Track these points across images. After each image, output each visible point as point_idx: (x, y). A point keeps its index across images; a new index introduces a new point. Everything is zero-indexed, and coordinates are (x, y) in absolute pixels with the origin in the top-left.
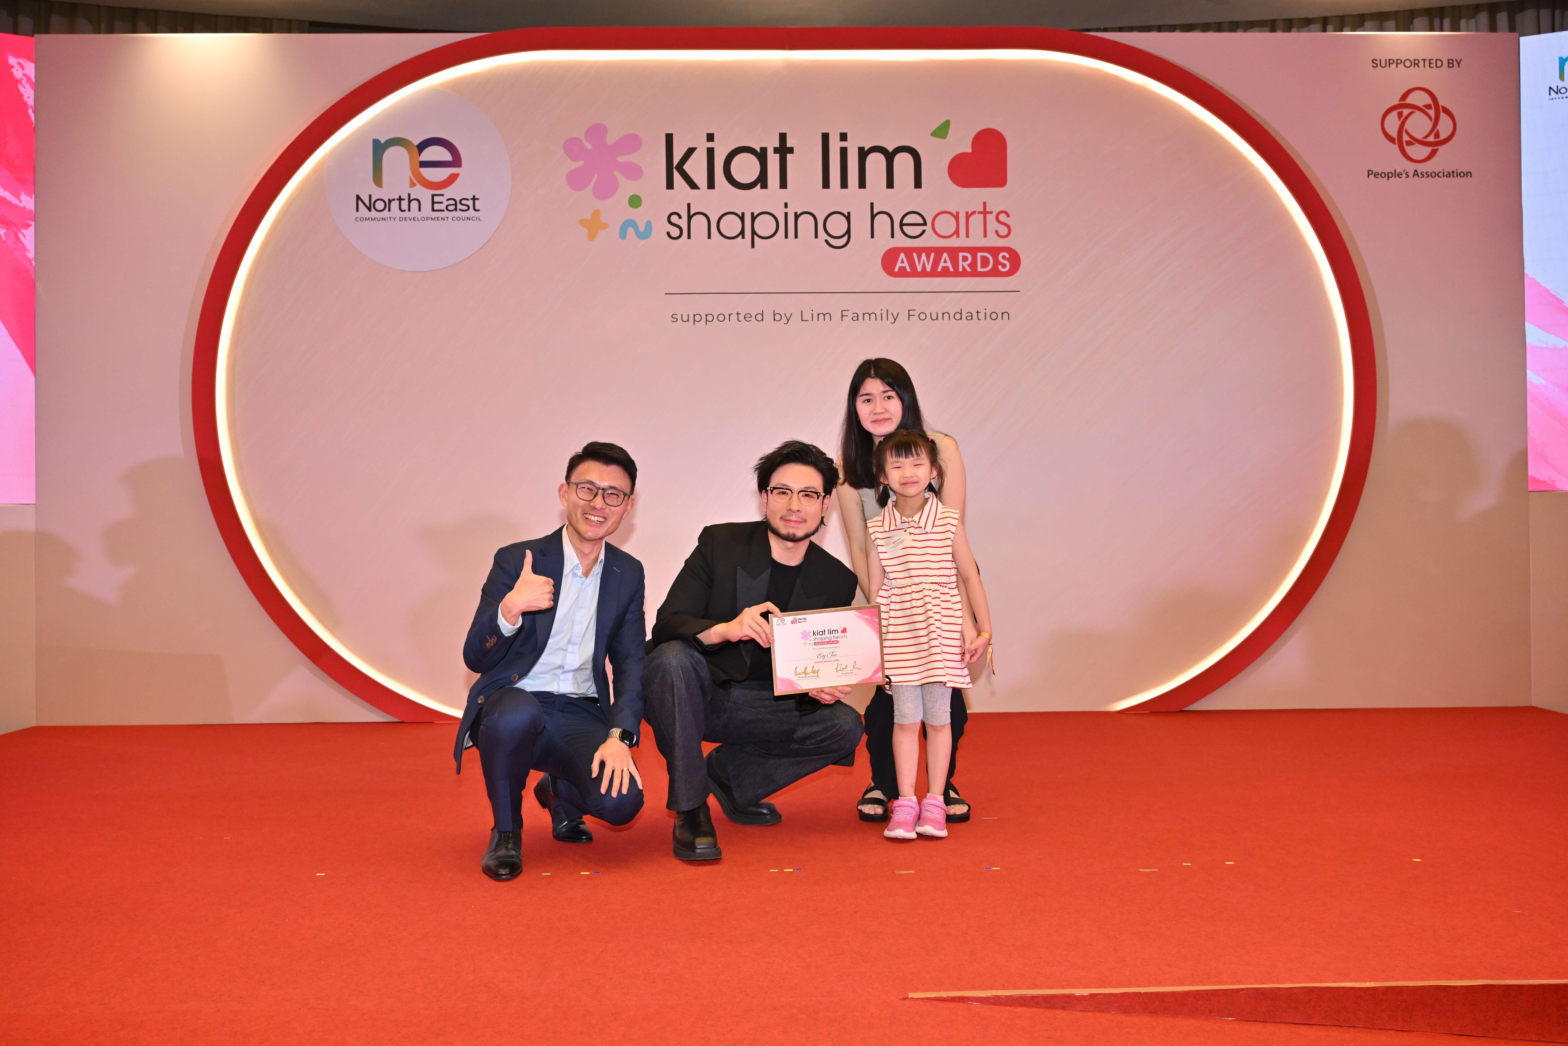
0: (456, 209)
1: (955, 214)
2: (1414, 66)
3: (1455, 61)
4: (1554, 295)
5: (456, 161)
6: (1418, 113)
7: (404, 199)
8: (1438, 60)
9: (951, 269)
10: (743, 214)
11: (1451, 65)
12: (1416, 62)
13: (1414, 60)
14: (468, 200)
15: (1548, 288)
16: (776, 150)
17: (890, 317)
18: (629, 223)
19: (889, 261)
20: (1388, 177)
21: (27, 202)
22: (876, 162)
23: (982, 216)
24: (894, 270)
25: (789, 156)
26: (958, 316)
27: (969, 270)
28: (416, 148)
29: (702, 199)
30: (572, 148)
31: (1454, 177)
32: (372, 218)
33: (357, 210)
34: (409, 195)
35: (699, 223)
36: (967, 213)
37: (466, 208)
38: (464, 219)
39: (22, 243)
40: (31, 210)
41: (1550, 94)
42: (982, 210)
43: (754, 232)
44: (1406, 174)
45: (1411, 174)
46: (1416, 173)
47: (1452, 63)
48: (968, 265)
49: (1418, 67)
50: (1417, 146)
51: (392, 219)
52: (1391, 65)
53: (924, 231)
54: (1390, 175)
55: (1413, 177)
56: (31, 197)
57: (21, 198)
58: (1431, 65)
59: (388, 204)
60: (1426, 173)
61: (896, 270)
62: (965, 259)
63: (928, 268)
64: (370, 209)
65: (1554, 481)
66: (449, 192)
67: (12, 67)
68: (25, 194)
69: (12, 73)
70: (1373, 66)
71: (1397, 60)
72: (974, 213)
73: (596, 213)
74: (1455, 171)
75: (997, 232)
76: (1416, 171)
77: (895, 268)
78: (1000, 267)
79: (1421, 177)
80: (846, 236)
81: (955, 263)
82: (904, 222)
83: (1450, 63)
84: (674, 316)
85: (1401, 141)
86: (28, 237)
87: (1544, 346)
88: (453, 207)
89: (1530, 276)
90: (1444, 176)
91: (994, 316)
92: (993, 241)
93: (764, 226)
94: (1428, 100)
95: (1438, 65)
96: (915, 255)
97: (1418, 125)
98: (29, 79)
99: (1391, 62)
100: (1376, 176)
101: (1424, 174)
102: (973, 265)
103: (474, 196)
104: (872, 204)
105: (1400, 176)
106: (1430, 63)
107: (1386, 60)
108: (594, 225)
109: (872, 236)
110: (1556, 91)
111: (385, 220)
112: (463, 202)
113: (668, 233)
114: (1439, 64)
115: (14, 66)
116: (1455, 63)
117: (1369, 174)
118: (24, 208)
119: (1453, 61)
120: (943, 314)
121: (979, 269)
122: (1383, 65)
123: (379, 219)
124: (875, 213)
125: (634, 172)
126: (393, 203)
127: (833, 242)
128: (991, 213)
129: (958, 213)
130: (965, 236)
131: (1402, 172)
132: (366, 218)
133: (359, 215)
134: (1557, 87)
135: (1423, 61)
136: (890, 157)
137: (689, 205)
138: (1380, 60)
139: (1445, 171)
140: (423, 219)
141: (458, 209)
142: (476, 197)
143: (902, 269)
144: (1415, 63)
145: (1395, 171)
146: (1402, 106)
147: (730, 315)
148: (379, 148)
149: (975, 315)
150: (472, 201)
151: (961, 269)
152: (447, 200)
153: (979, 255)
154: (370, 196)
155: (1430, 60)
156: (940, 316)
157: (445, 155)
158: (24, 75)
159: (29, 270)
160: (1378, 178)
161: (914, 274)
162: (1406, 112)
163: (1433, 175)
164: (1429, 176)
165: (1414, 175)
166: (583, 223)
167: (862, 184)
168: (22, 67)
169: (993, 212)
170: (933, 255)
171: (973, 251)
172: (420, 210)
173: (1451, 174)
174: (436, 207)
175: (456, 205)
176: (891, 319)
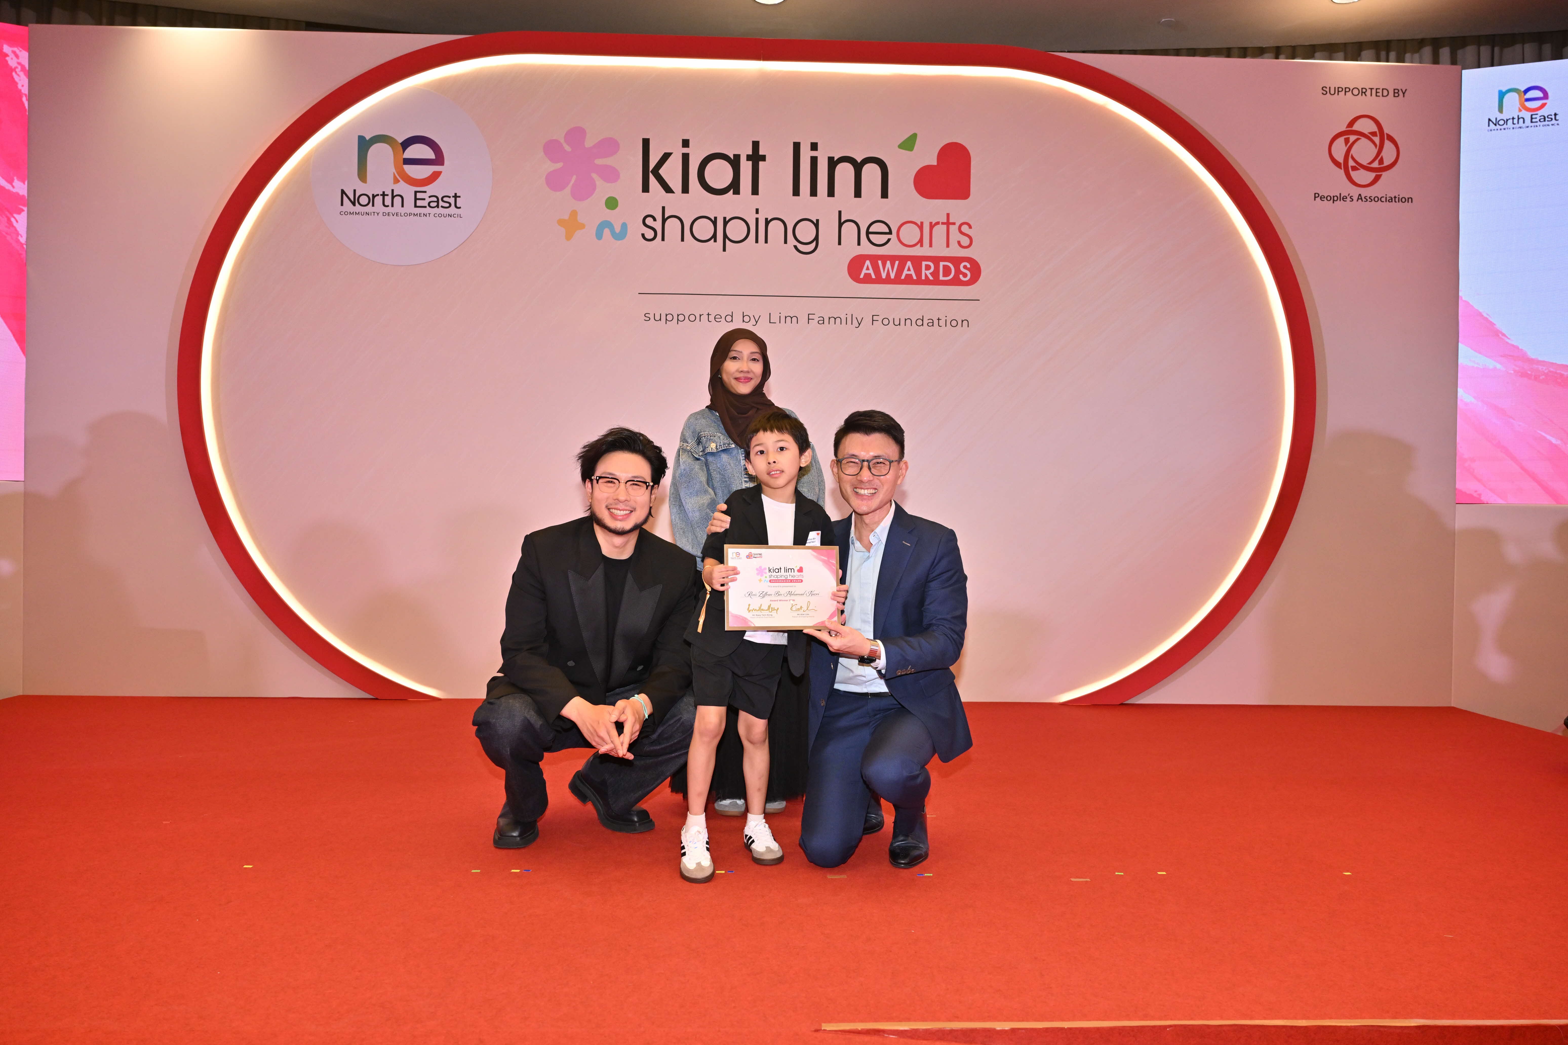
0: (438, 206)
1: (919, 224)
2: (1362, 95)
3: (1400, 91)
4: (1487, 318)
5: (439, 159)
6: (1364, 140)
7: (387, 195)
8: (1385, 89)
9: (915, 277)
10: (716, 218)
11: (1396, 95)
12: (1364, 90)
13: (1362, 88)
14: (450, 197)
15: (1481, 310)
16: (749, 158)
17: (855, 321)
18: (606, 224)
19: (855, 267)
20: (1334, 200)
21: (20, 188)
22: (845, 172)
23: (945, 226)
24: (860, 276)
25: (761, 163)
26: (920, 323)
27: (931, 278)
28: (400, 146)
29: (676, 203)
30: (552, 149)
31: (1396, 202)
32: (356, 213)
33: (342, 205)
34: (393, 191)
35: (673, 226)
36: (931, 223)
37: (447, 205)
38: (445, 216)
39: (15, 227)
40: (23, 196)
41: (1489, 126)
42: (945, 221)
43: (725, 236)
44: (1350, 198)
45: (1355, 198)
46: (1360, 198)
47: (1397, 93)
48: (930, 273)
49: (1366, 95)
50: (1362, 171)
51: (376, 214)
52: (1339, 93)
53: (889, 240)
54: (1335, 198)
55: (1357, 201)
56: (24, 183)
57: (14, 184)
58: (1378, 94)
59: (372, 199)
60: (1370, 198)
61: (862, 276)
62: (928, 267)
63: (893, 276)
64: (354, 204)
65: (1480, 495)
66: (431, 189)
67: (7, 55)
68: (18, 180)
69: (7, 61)
70: (1323, 93)
71: (1346, 88)
72: (938, 223)
73: (574, 214)
74: (1397, 196)
75: (959, 242)
76: (1360, 195)
77: (860, 274)
78: (961, 276)
79: (1365, 201)
80: (814, 244)
81: (918, 271)
82: (871, 230)
83: (1396, 93)
84: (646, 315)
85: (1347, 166)
86: (21, 222)
87: (1476, 366)
88: (435, 204)
89: (1463, 299)
90: (1386, 201)
91: (954, 323)
92: (955, 251)
93: (736, 230)
94: (1374, 128)
95: (1384, 95)
96: (880, 262)
97: (1364, 151)
98: (23, 67)
99: (1340, 90)
100: (1322, 199)
101: (1368, 198)
102: (935, 274)
103: (456, 194)
104: (840, 212)
105: (1344, 200)
106: (1377, 92)
107: (1335, 88)
108: (571, 225)
109: (840, 243)
110: (1495, 122)
111: (368, 215)
112: (445, 199)
113: (643, 235)
114: (1385, 93)
115: (9, 54)
116: (1400, 93)
117: (1315, 197)
118: (18, 194)
119: (1398, 90)
120: (906, 320)
121: (941, 278)
122: (1332, 92)
123: (363, 214)
124: (842, 221)
125: (611, 175)
126: (376, 198)
127: (801, 247)
128: (954, 224)
129: (922, 223)
130: (929, 245)
131: (1347, 196)
132: (350, 212)
133: (343, 209)
134: (1496, 119)
135: (1370, 90)
136: (858, 167)
137: (663, 208)
138: (1330, 88)
139: (1388, 196)
140: (406, 215)
141: (440, 206)
142: (457, 195)
143: (868, 276)
144: (1363, 92)
145: (1340, 194)
146: (1349, 133)
147: (700, 316)
148: (364, 145)
149: (936, 322)
150: (454, 198)
151: (923, 278)
152: (430, 197)
153: (942, 264)
154: (355, 191)
155: (1377, 89)
156: (903, 322)
157: (429, 154)
158: (19, 63)
159: (21, 254)
160: (1324, 200)
161: (879, 280)
162: (1352, 138)
163: (1376, 199)
164: (1372, 200)
165: (1358, 199)
166: (561, 222)
167: (831, 193)
168: (17, 56)
169: (956, 224)
170: (897, 262)
171: (936, 260)
172: (403, 206)
173: (1393, 199)
174: (419, 203)
175: (438, 202)
176: (855, 323)
